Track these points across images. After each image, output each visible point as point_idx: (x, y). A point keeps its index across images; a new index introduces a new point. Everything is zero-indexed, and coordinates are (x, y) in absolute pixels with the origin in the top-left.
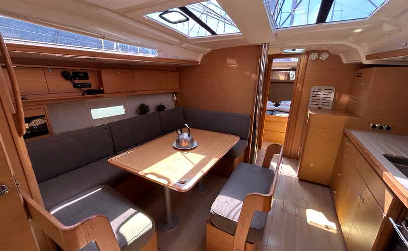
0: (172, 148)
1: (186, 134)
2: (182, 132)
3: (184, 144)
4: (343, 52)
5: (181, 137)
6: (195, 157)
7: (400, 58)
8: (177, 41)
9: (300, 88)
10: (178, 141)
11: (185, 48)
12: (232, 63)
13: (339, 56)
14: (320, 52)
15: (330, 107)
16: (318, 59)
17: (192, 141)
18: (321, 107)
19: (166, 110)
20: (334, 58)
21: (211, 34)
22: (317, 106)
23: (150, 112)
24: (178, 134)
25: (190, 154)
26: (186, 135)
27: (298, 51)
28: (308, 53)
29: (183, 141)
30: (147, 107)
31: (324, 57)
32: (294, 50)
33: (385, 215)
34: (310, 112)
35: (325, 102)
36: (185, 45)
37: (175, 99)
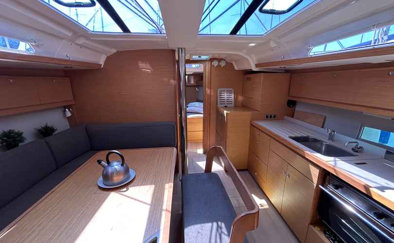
0: (100, 191)
1: (115, 163)
2: (108, 163)
3: (117, 179)
4: (236, 61)
5: (110, 170)
6: (142, 193)
7: (278, 67)
8: (70, 34)
9: (209, 91)
10: (106, 177)
11: (81, 46)
12: (145, 67)
13: (232, 64)
14: (220, 60)
15: (233, 105)
16: (219, 66)
17: (127, 171)
18: (227, 105)
19: (56, 132)
20: (229, 65)
21: (122, 31)
22: (224, 105)
23: (26, 142)
24: (103, 166)
25: (133, 191)
26: (116, 166)
27: (203, 57)
28: (211, 60)
29: (115, 174)
30: (20, 135)
31: (223, 64)
32: (200, 57)
33: (315, 185)
34: (225, 112)
35: (229, 102)
36: (82, 41)
37: (69, 114)
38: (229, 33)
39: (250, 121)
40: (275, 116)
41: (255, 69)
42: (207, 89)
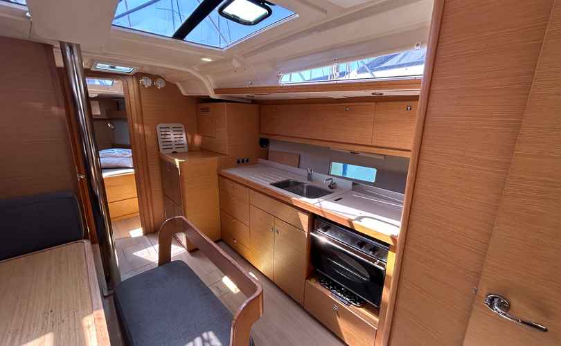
4: (180, 82)
7: (245, 95)
9: (140, 127)
13: (175, 85)
14: (154, 77)
15: (186, 149)
16: (153, 87)
18: (177, 150)
20: (171, 88)
22: (172, 150)
27: (120, 69)
28: (138, 75)
31: (160, 85)
32: (114, 68)
33: (306, 234)
34: (177, 161)
35: (179, 145)
38: (171, 35)
39: (218, 171)
40: (247, 161)
41: (213, 96)
42: (136, 125)
